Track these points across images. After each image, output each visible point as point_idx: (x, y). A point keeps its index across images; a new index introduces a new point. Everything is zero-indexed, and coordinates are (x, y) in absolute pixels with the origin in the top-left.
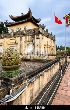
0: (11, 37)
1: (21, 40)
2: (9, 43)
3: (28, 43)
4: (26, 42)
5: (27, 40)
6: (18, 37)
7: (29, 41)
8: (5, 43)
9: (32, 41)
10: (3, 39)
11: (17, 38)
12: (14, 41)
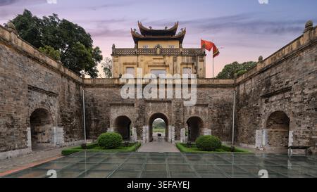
0: (157, 55)
1: (175, 61)
2: (151, 63)
3: (185, 66)
4: (182, 64)
5: (186, 61)
6: (169, 56)
7: (187, 64)
8: (142, 64)
9: (193, 64)
10: (138, 55)
11: (167, 58)
12: (162, 61)
